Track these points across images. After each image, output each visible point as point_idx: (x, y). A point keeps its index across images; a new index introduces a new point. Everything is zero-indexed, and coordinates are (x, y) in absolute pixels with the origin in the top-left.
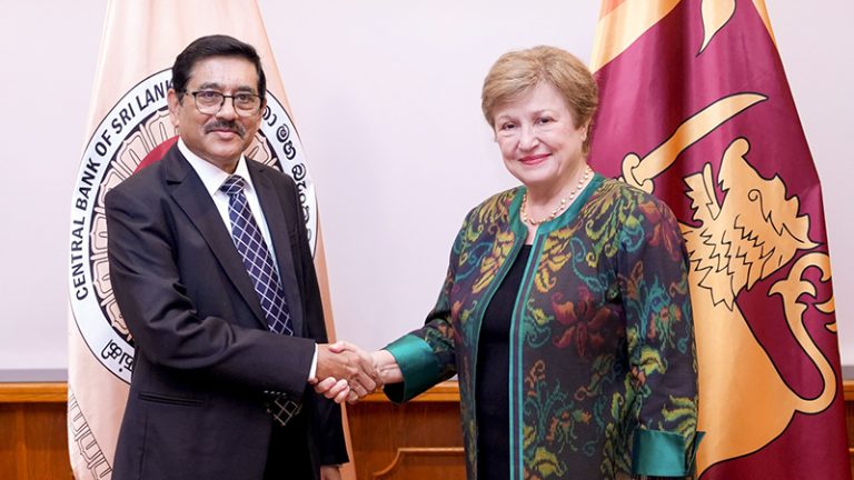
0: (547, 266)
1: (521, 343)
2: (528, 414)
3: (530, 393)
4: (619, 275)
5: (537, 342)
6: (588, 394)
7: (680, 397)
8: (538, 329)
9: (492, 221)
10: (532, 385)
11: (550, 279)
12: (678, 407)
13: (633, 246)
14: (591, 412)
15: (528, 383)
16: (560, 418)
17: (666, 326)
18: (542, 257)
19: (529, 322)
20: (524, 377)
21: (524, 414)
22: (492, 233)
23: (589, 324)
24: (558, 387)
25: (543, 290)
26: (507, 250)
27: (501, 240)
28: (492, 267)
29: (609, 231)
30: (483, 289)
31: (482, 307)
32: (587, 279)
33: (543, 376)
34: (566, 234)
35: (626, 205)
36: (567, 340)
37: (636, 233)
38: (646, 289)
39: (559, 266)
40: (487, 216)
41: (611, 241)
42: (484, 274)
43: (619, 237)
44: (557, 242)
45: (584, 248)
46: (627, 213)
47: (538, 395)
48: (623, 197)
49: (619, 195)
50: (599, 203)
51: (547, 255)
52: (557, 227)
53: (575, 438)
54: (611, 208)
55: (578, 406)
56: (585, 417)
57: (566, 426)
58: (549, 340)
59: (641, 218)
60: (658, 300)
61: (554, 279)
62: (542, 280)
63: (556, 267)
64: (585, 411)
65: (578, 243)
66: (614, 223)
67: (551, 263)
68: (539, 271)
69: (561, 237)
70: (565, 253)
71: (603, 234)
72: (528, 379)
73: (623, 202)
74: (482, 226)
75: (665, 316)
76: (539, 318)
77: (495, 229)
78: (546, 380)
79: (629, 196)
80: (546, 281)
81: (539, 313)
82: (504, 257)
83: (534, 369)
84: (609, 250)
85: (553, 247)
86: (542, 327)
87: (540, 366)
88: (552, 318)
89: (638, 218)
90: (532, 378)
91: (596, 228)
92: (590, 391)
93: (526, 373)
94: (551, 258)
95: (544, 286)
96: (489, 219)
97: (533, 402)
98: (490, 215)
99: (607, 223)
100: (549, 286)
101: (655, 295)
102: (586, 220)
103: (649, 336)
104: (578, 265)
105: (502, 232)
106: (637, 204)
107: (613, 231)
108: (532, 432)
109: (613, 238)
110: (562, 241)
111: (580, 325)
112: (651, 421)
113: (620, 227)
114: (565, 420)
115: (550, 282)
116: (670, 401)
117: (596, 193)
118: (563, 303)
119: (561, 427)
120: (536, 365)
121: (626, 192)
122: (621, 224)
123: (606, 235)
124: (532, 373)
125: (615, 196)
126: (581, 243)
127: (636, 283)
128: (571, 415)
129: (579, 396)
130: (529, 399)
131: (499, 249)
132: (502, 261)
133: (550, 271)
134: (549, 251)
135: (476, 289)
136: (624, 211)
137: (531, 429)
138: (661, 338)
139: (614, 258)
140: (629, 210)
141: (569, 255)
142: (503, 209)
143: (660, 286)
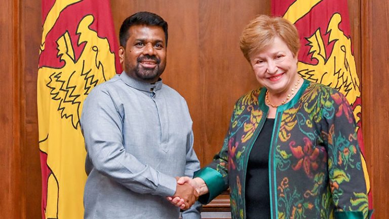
0: (284, 128)
1: (275, 169)
2: (281, 206)
3: (281, 195)
4: (323, 132)
5: (284, 168)
6: (311, 194)
7: (359, 193)
8: (284, 161)
9: (249, 104)
10: (282, 191)
11: (287, 134)
12: (358, 198)
13: (330, 116)
14: (313, 203)
15: (280, 190)
16: (297, 207)
17: (347, 157)
18: (282, 124)
19: (279, 158)
20: (277, 187)
21: (278, 206)
22: (249, 110)
23: (311, 157)
24: (296, 191)
25: (284, 140)
26: (259, 120)
27: (255, 115)
28: (252, 129)
29: (316, 109)
30: (248, 140)
31: (248, 150)
32: (308, 134)
33: (288, 185)
34: (294, 111)
35: (324, 95)
36: (299, 166)
37: (330, 110)
38: (335, 139)
39: (291, 128)
40: (246, 101)
41: (318, 114)
42: (247, 132)
43: (322, 112)
44: (288, 115)
45: (304, 117)
46: (325, 99)
47: (285, 196)
48: (322, 91)
49: (320, 90)
50: (310, 95)
51: (284, 122)
52: (287, 108)
53: (305, 217)
54: (317, 97)
55: (306, 200)
56: (310, 206)
57: (300, 211)
58: (290, 167)
59: (333, 102)
60: (342, 144)
61: (290, 134)
62: (283, 136)
63: (289, 129)
64: (310, 203)
65: (301, 115)
66: (318, 105)
67: (286, 127)
68: (281, 131)
69: (290, 113)
70: (294, 121)
71: (313, 110)
72: (280, 187)
73: (322, 94)
74: (244, 106)
75: (346, 152)
76: (284, 155)
77: (250, 108)
78: (289, 187)
79: (325, 91)
80: (285, 136)
81: (283, 153)
82: (257, 123)
83: (282, 182)
84: (317, 119)
85: (287, 118)
86: (285, 160)
87: (286, 181)
88: (291, 155)
89: (331, 102)
90: (282, 187)
91: (309, 107)
92: (313, 193)
93: (279, 184)
94: (286, 124)
95: (284, 138)
96: (247, 103)
97: (283, 199)
98: (248, 101)
99: (315, 105)
100: (287, 138)
101: (340, 142)
102: (304, 103)
103: (339, 163)
104: (302, 126)
105: (255, 110)
106: (330, 95)
107: (318, 109)
108: (282, 216)
109: (318, 113)
110: (291, 115)
111: (306, 158)
112: (345, 207)
113: (322, 107)
114: (300, 208)
115: (287, 136)
116: (354, 195)
117: (307, 89)
118: (296, 146)
119: (298, 212)
120: (284, 180)
121: (323, 89)
122: (322, 105)
123: (315, 110)
124: (282, 184)
125: (318, 90)
126: (302, 115)
127: (332, 136)
128: (302, 206)
129: (307, 195)
130: (281, 198)
131: (254, 120)
132: (257, 125)
133: (286, 130)
134: (284, 120)
135: (244, 140)
136: (323, 98)
137: (282, 214)
138: (345, 164)
139: (320, 123)
140: (326, 98)
141: (296, 122)
142: (255, 98)
143: (342, 137)
